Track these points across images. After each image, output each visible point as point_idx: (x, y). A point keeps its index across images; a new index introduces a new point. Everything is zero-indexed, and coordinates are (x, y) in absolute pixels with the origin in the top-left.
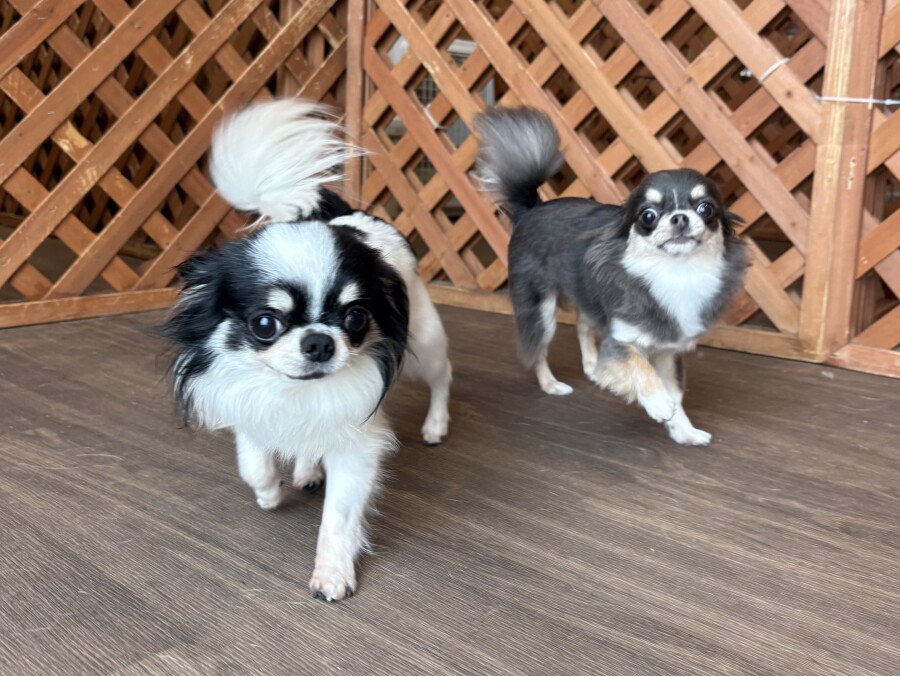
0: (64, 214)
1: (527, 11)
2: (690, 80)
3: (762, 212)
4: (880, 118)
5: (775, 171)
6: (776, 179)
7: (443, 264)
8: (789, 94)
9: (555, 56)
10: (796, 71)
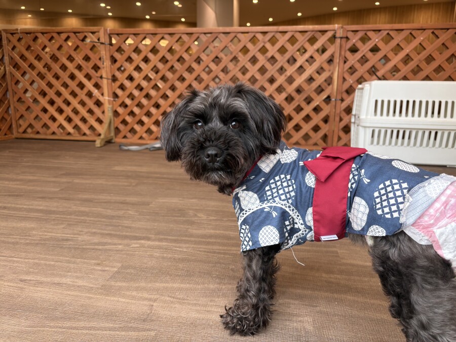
2: (82, 94)
3: (98, 117)
4: (114, 102)
5: (99, 110)
7: (39, 130)
8: (99, 96)
9: (56, 88)
10: (99, 92)
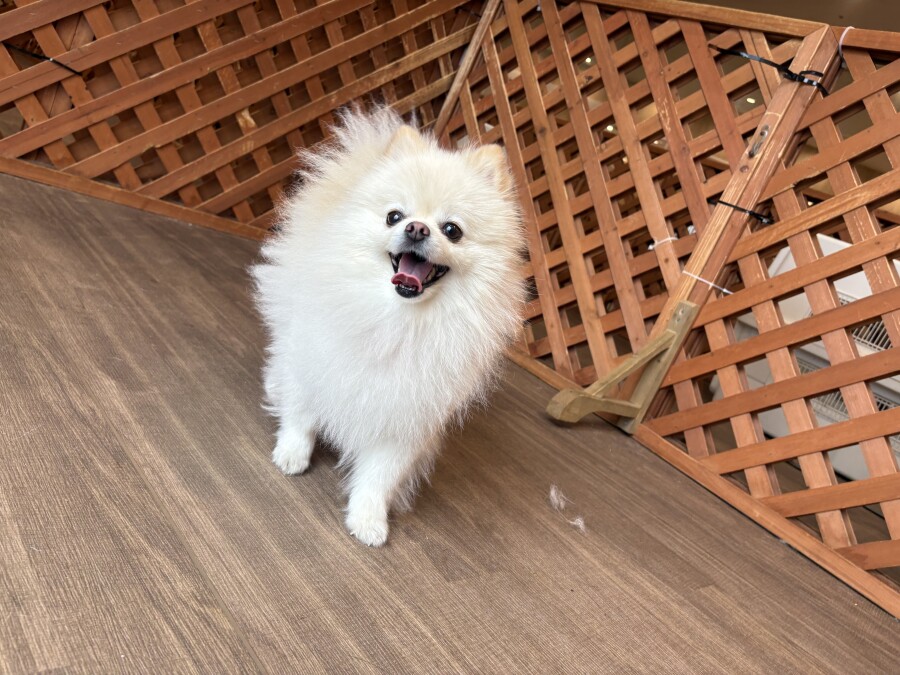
0: (225, 163)
1: (543, 149)
2: (616, 229)
3: (622, 325)
4: (713, 298)
5: (641, 303)
6: (639, 308)
8: (667, 260)
9: (548, 183)
10: (677, 248)
